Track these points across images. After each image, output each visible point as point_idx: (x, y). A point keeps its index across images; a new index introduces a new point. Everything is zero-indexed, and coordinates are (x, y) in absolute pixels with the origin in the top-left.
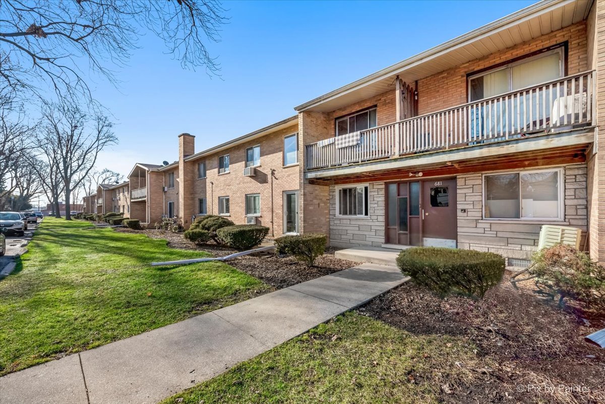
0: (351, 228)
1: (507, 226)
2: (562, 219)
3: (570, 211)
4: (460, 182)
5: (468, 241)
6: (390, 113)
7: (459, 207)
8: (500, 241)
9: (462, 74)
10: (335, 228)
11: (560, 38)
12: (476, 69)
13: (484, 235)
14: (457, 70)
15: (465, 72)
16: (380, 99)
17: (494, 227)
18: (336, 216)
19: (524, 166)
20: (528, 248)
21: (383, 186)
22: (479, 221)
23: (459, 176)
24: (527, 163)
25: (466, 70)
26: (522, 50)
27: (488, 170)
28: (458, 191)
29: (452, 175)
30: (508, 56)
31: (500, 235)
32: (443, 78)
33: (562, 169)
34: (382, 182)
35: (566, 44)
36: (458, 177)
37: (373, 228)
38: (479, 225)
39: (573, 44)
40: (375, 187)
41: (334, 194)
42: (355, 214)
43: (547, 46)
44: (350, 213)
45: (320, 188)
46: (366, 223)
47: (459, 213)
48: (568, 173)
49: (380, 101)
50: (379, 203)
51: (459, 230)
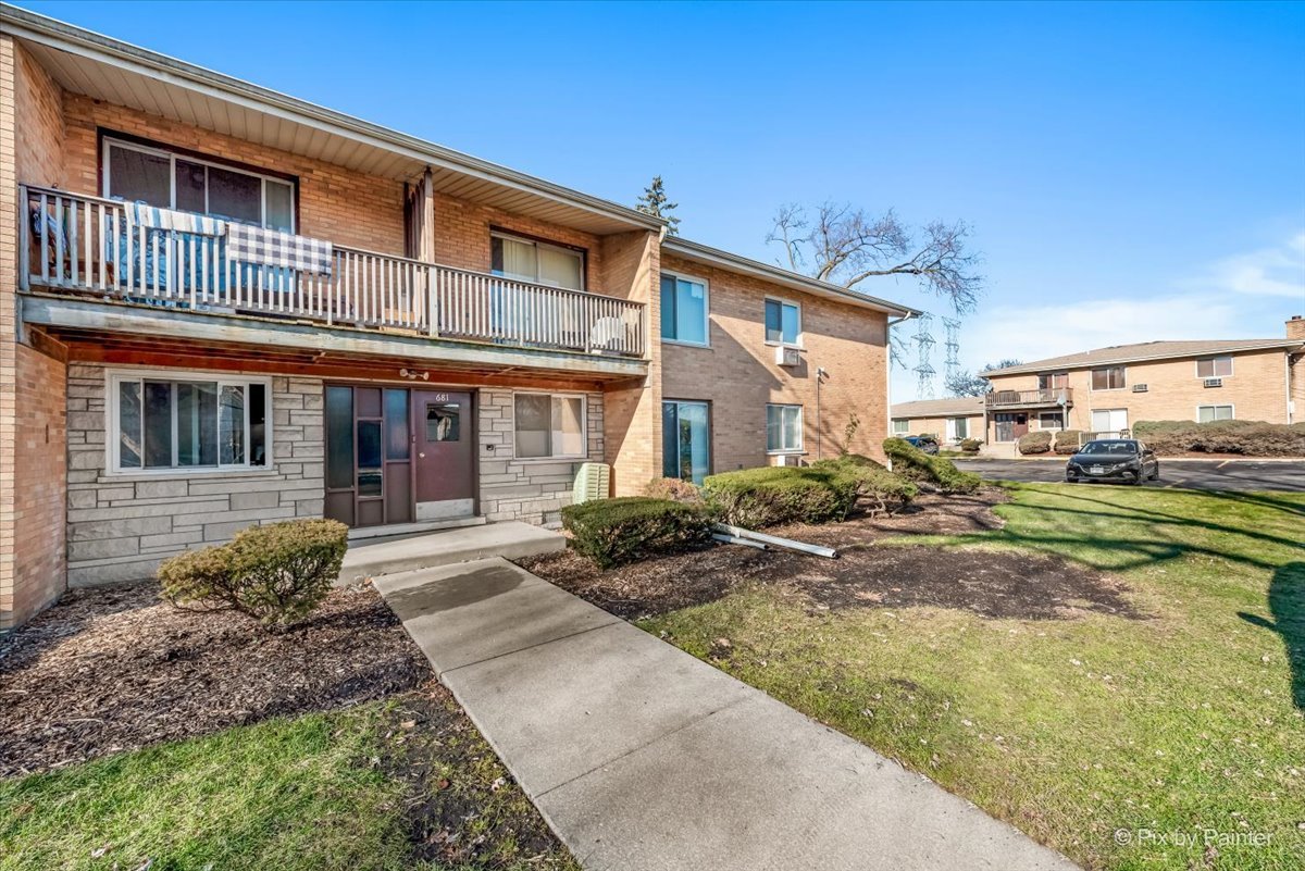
0: (186, 508)
1: (540, 468)
2: (586, 456)
3: (593, 446)
4: (484, 400)
5: (495, 497)
6: (340, 218)
7: (484, 441)
8: (533, 491)
9: (487, 221)
10: (102, 515)
11: (581, 242)
12: (504, 225)
13: (517, 484)
14: (478, 210)
15: (490, 221)
16: (311, 171)
17: (529, 471)
18: (108, 472)
19: (557, 388)
20: (560, 495)
21: (320, 390)
22: (512, 463)
23: (484, 389)
24: (560, 383)
25: (491, 218)
26: (546, 232)
27: (521, 385)
28: (483, 415)
29: (472, 386)
30: (537, 231)
31: (533, 481)
32: (456, 208)
33: (585, 396)
34: (318, 379)
35: (585, 252)
36: (481, 390)
37: (285, 496)
38: (511, 470)
39: (592, 255)
40: (293, 388)
41: (98, 394)
42: (213, 462)
43: (573, 244)
44: (185, 460)
45: (49, 368)
46: (260, 486)
47: (483, 452)
48: (591, 401)
49: (307, 174)
50: (308, 430)
51: (483, 479)
